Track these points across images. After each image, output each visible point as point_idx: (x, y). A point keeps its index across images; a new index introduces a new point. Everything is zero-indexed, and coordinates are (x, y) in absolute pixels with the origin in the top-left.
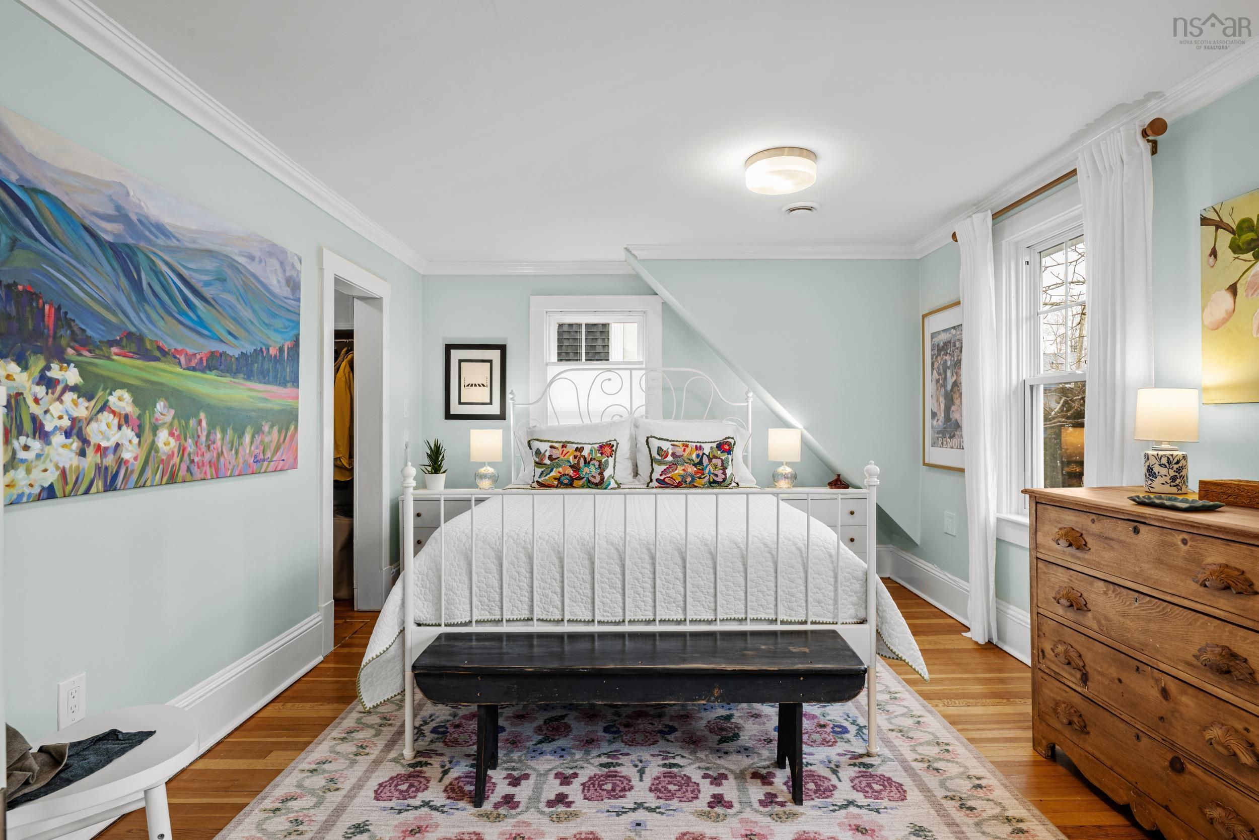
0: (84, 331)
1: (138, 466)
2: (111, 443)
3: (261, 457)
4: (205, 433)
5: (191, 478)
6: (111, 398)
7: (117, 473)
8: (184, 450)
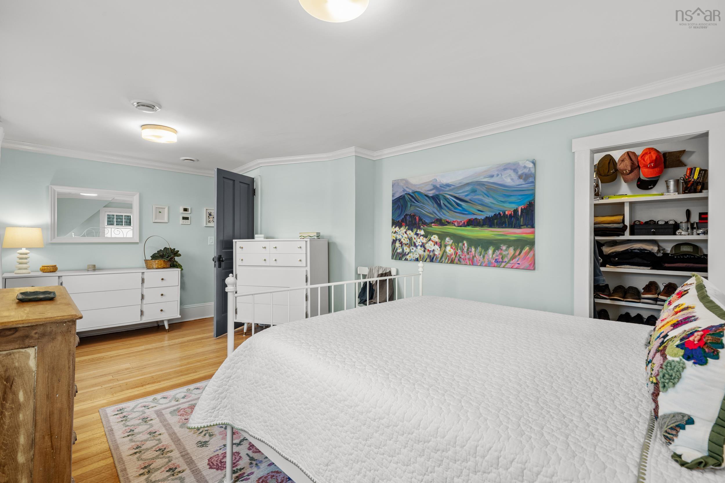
0: (425, 221)
1: (440, 256)
2: (432, 249)
3: (501, 260)
4: (466, 248)
5: (459, 262)
6: (432, 237)
7: (434, 257)
8: (457, 253)
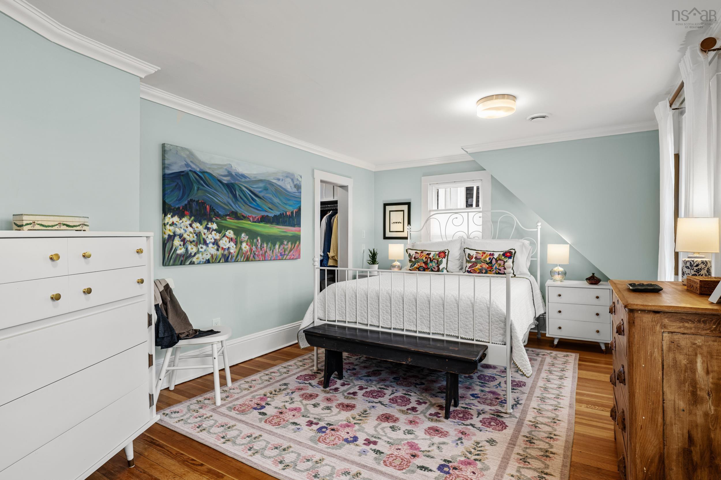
0: (218, 212)
1: (235, 254)
2: (226, 247)
3: (283, 253)
4: (260, 244)
5: (254, 260)
6: (226, 233)
7: (229, 256)
8: (252, 250)
